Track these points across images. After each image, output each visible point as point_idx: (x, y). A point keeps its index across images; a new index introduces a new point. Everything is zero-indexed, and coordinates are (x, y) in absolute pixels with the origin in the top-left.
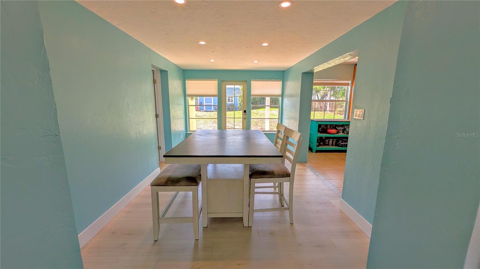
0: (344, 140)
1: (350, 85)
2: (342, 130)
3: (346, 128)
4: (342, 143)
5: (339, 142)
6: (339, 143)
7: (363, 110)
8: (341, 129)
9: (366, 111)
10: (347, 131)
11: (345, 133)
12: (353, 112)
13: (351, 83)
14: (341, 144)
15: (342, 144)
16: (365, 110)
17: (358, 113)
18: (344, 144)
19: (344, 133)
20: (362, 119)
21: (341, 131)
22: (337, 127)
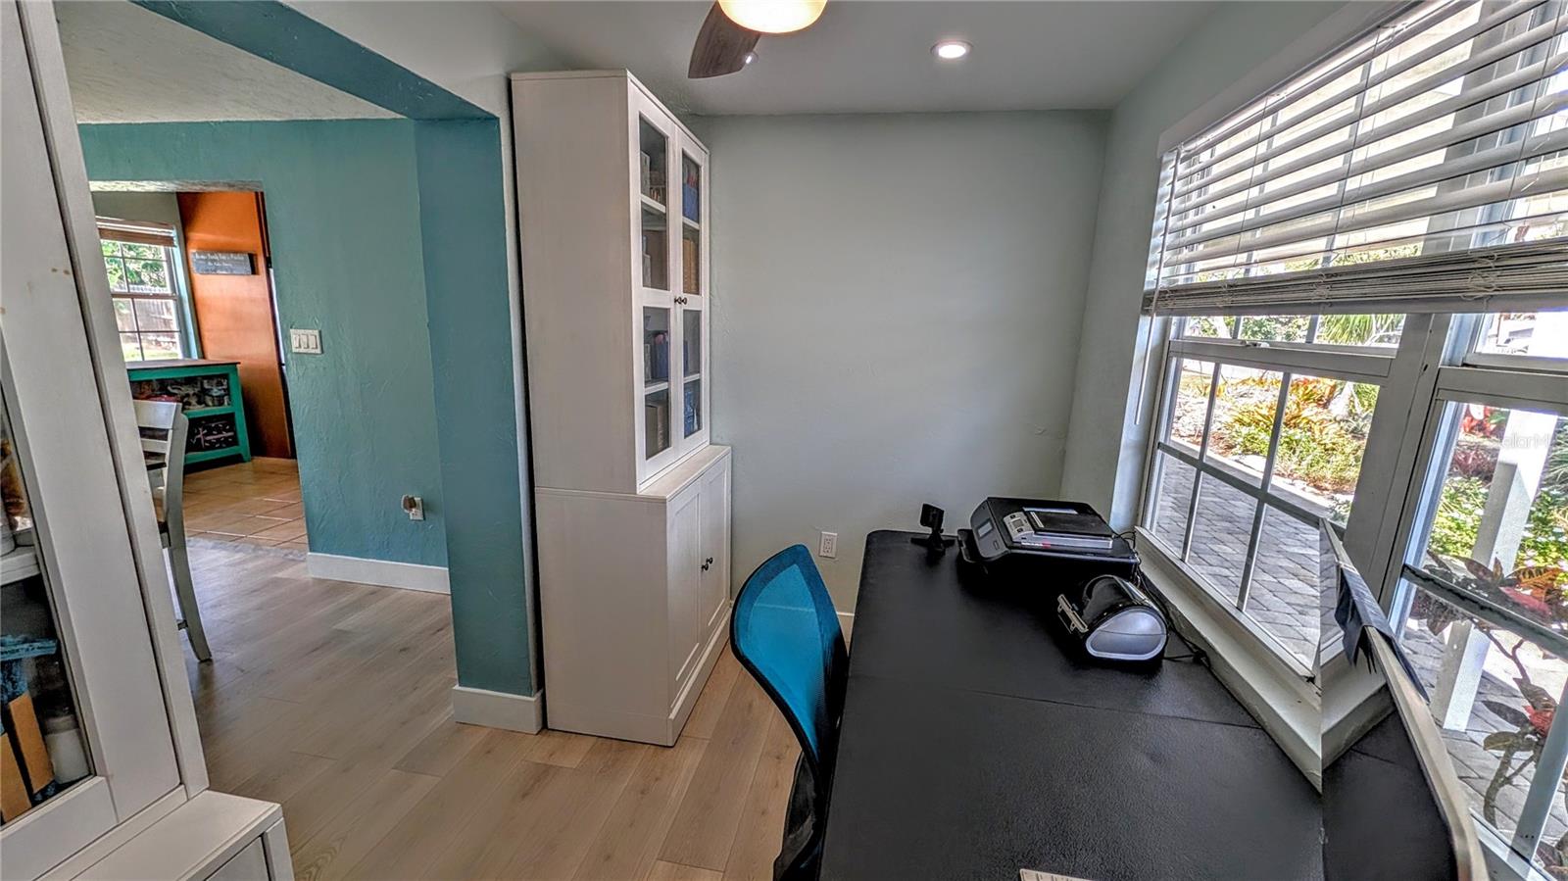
0: (213, 425)
1: (176, 243)
2: (194, 394)
3: (206, 386)
4: (208, 438)
5: (198, 433)
6: (199, 439)
7: (316, 332)
8: (191, 392)
9: (323, 334)
10: (214, 394)
11: (210, 403)
12: (287, 338)
13: (178, 237)
14: (206, 441)
15: (209, 441)
16: (320, 332)
17: (303, 340)
18: (218, 440)
19: (207, 405)
20: (318, 351)
21: (193, 401)
22: (169, 388)
